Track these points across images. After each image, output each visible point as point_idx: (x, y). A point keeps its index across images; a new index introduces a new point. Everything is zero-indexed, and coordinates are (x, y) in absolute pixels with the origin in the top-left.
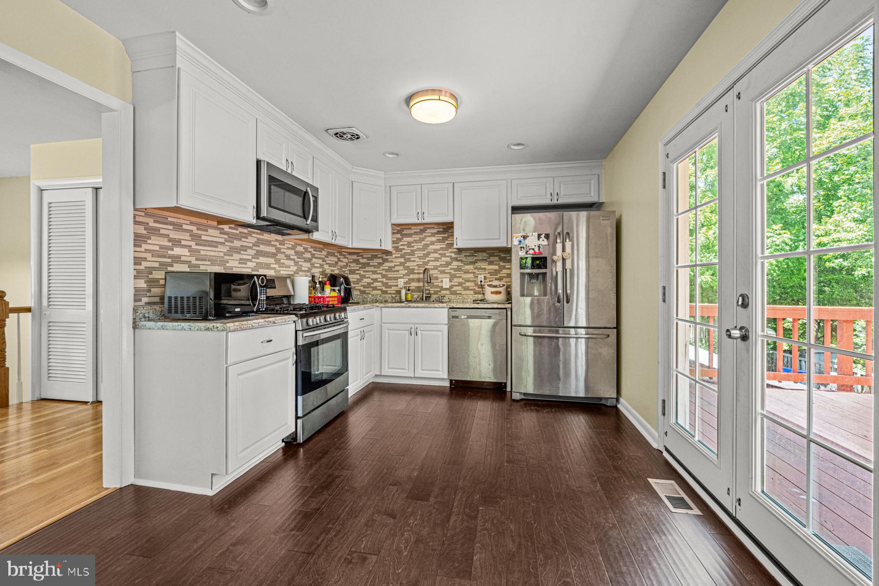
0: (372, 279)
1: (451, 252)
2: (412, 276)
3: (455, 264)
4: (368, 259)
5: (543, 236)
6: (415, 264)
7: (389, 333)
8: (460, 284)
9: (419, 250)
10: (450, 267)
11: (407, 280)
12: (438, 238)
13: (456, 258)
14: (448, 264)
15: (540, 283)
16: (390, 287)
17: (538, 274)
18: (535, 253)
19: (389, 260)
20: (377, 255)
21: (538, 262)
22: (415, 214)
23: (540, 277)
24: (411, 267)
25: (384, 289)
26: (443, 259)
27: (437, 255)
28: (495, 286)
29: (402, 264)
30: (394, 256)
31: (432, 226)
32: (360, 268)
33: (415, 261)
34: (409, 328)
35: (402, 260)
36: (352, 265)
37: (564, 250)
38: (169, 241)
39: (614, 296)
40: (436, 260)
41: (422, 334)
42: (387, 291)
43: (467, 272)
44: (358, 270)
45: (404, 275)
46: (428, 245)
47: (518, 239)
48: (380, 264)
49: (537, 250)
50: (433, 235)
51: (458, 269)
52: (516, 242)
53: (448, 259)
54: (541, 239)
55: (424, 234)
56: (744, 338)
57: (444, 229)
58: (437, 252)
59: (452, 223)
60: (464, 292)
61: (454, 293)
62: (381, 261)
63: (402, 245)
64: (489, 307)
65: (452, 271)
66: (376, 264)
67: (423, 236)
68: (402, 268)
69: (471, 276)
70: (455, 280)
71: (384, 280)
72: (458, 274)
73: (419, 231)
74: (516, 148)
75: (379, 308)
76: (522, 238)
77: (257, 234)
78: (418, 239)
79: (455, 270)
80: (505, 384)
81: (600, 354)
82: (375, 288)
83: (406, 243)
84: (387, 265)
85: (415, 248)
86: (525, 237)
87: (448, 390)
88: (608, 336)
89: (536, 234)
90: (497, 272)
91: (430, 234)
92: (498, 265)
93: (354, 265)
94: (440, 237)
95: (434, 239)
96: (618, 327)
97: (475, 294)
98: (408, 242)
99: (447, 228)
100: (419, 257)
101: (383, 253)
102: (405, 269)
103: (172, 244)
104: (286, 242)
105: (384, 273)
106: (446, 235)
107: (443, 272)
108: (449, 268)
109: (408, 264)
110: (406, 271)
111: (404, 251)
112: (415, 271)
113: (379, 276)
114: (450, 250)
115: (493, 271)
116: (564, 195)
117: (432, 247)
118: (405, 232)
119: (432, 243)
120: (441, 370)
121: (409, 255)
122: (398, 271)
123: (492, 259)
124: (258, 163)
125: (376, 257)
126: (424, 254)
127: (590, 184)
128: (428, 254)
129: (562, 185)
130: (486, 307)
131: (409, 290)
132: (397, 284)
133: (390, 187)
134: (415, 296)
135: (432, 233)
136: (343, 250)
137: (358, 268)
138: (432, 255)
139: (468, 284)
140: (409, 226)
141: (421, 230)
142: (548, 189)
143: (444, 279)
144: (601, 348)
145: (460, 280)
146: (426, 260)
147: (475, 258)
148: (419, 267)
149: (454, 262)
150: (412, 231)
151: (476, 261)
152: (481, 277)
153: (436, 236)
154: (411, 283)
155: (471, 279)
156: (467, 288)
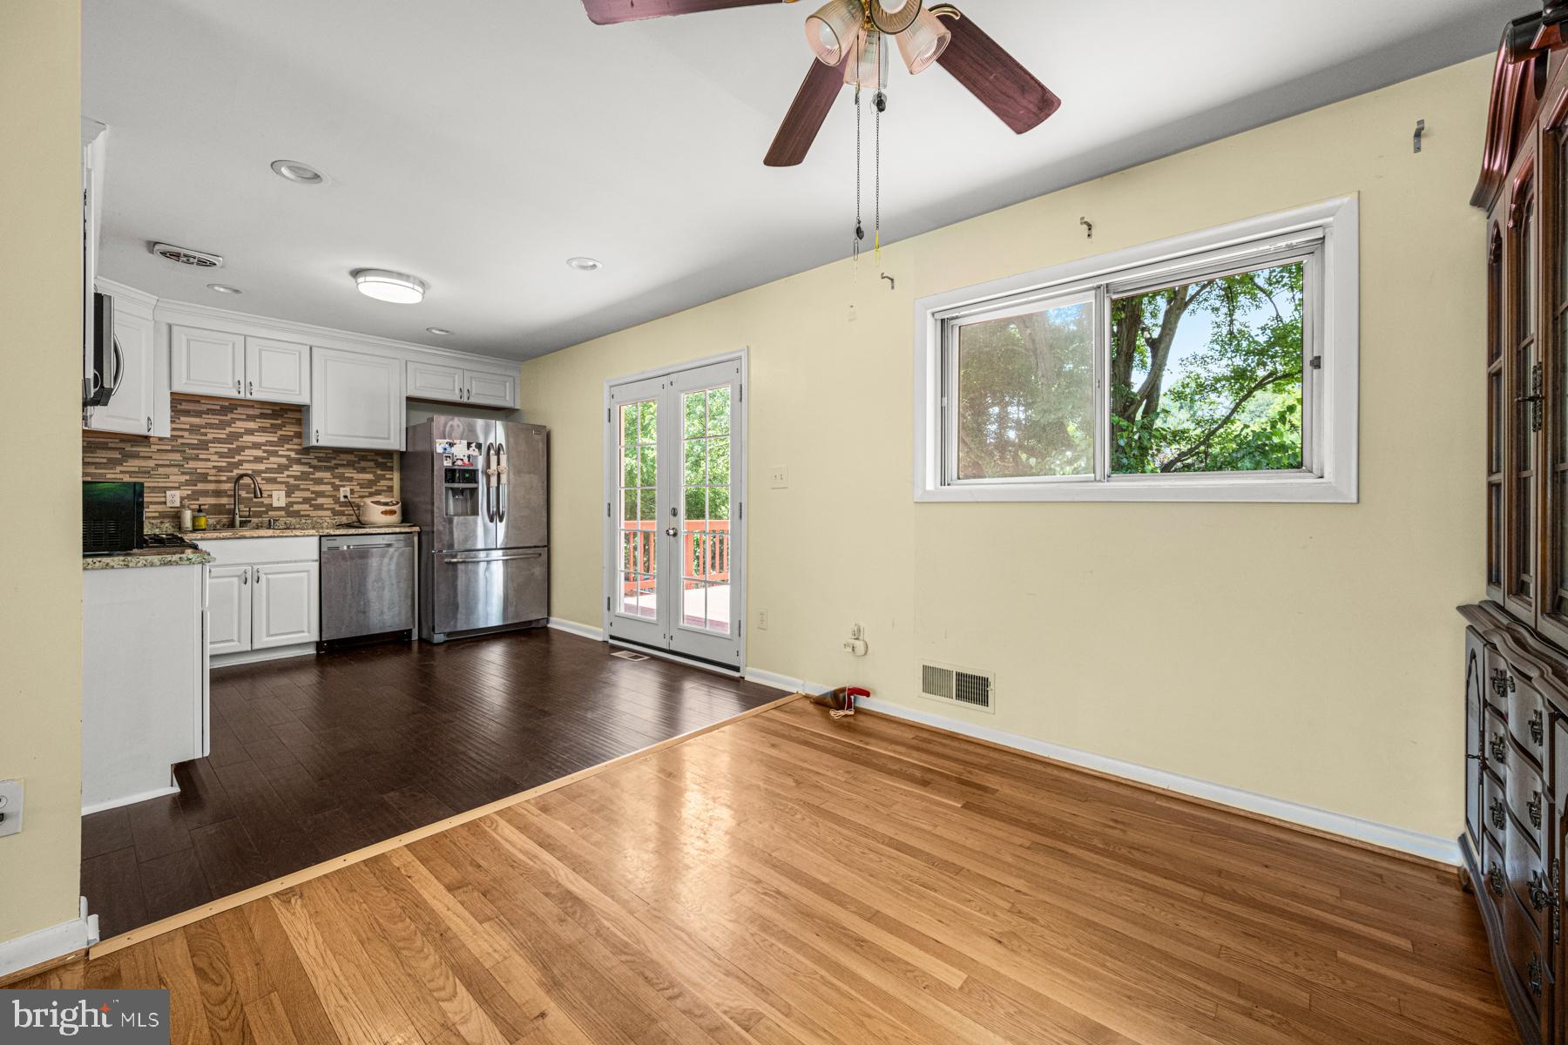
1: (288, 450)
2: (200, 486)
3: (297, 469)
5: (473, 445)
6: (210, 464)
8: (306, 501)
9: (218, 440)
10: (286, 473)
11: (190, 492)
12: (260, 425)
13: (300, 459)
14: (283, 468)
15: (466, 500)
18: (463, 464)
19: (142, 454)
21: (467, 475)
23: (468, 493)
24: (199, 471)
26: (272, 459)
27: (259, 453)
28: (386, 504)
29: (175, 464)
31: (247, 404)
33: (209, 460)
34: (241, 572)
37: (498, 464)
39: (545, 514)
40: (258, 460)
41: (268, 580)
43: (319, 481)
45: (182, 484)
46: (239, 435)
47: (442, 446)
49: (466, 460)
50: (251, 418)
51: (304, 476)
52: (439, 450)
53: (284, 461)
54: (471, 449)
55: (231, 416)
56: (675, 535)
58: (260, 448)
59: (307, 407)
60: (313, 513)
61: (297, 514)
63: (175, 429)
64: (388, 532)
65: (291, 481)
67: (228, 417)
68: (175, 470)
69: (328, 488)
70: (298, 494)
72: (303, 484)
73: (218, 408)
74: (437, 332)
76: (447, 446)
78: (216, 422)
79: (296, 478)
80: (410, 631)
81: (533, 574)
83: (186, 427)
84: (135, 463)
85: (210, 437)
86: (451, 445)
87: (314, 658)
88: (540, 554)
89: (465, 442)
90: (371, 483)
91: (244, 417)
92: (374, 473)
94: (267, 423)
95: (252, 425)
96: (548, 546)
97: (334, 515)
98: (191, 425)
99: (291, 416)
100: (221, 455)
101: (122, 441)
102: (184, 474)
106: (279, 422)
107: (273, 481)
108: (285, 476)
110: (187, 477)
111: (180, 441)
112: (209, 478)
114: (287, 446)
115: (366, 482)
116: (476, 394)
117: (247, 438)
119: (250, 432)
120: (306, 630)
121: (193, 449)
122: (167, 476)
123: (363, 464)
125: (105, 447)
126: (230, 449)
127: (505, 386)
128: (241, 449)
129: (474, 382)
130: (383, 532)
131: (200, 511)
132: (163, 499)
133: (170, 327)
134: (215, 521)
135: (248, 416)
138: (247, 452)
139: (320, 501)
140: (195, 399)
141: (221, 408)
142: (456, 384)
143: (275, 494)
144: (534, 568)
145: (307, 494)
146: (236, 460)
147: (334, 462)
148: (219, 471)
149: (294, 466)
150: (204, 408)
151: (337, 466)
152: (344, 491)
153: (258, 420)
154: (200, 499)
155: (327, 493)
156: (320, 507)
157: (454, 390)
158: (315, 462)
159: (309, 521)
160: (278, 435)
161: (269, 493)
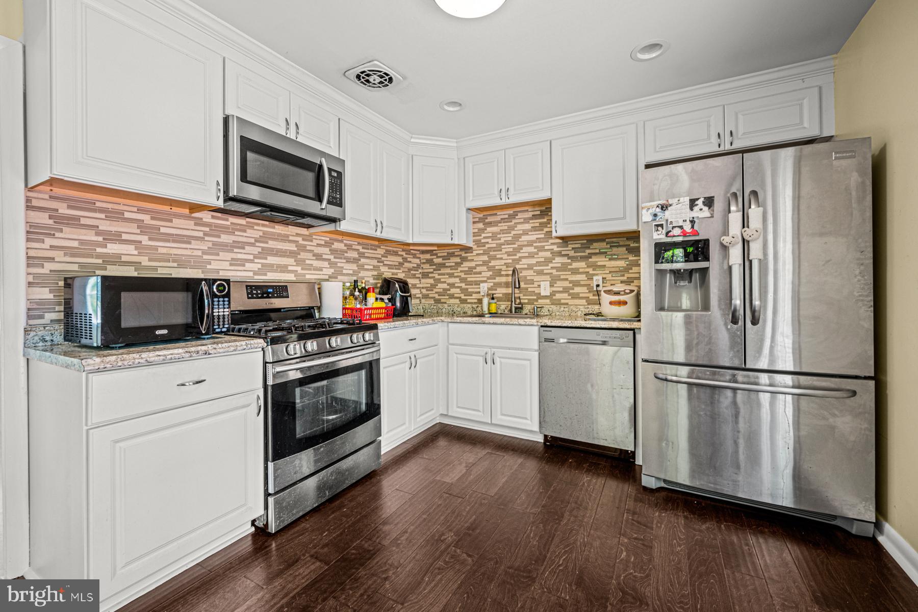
0: (448, 284)
1: (552, 244)
2: (498, 280)
3: (559, 260)
4: (444, 258)
5: (700, 202)
6: (503, 262)
7: (457, 358)
8: (565, 290)
9: (508, 243)
10: (551, 265)
11: (492, 284)
12: (532, 225)
13: (560, 252)
14: (548, 261)
15: (696, 287)
16: (470, 294)
17: (691, 272)
18: (684, 234)
19: (469, 258)
20: (453, 253)
22: (496, 192)
23: (696, 277)
24: (497, 268)
25: (463, 297)
26: (541, 254)
27: (531, 249)
28: (617, 293)
29: (485, 263)
30: (475, 253)
31: (526, 208)
32: (434, 270)
33: (501, 259)
34: (483, 354)
35: (485, 258)
36: (424, 266)
37: (745, 223)
38: (97, 234)
40: (531, 256)
41: (501, 363)
42: (466, 300)
43: (575, 272)
44: (432, 273)
45: (488, 278)
46: (519, 236)
47: (650, 211)
48: (458, 264)
49: (688, 228)
50: (526, 221)
51: (564, 267)
52: (646, 217)
53: (548, 254)
54: (696, 209)
55: (514, 221)
57: (541, 211)
58: (532, 245)
59: (549, 201)
60: (571, 302)
61: (558, 303)
62: (458, 260)
63: (485, 238)
64: (603, 326)
65: (554, 272)
66: (453, 264)
67: (513, 223)
68: (485, 268)
69: (581, 277)
70: (559, 284)
71: (463, 285)
72: (563, 275)
73: (507, 216)
75: (446, 324)
76: (658, 210)
77: (263, 225)
78: (506, 228)
79: (558, 269)
80: (634, 453)
82: (452, 296)
83: (490, 235)
84: (466, 265)
85: (502, 241)
86: (664, 208)
87: (541, 448)
88: (854, 393)
89: (686, 200)
91: (522, 220)
93: (427, 266)
94: (537, 222)
95: (527, 226)
96: (879, 379)
97: (588, 304)
98: (493, 233)
99: (544, 207)
100: (509, 254)
101: (461, 250)
102: (489, 270)
103: (104, 239)
104: (314, 237)
105: (463, 275)
106: (545, 220)
107: (540, 273)
108: (549, 267)
109: (493, 263)
110: (491, 273)
111: (487, 246)
112: (503, 273)
113: (457, 280)
114: (551, 241)
117: (524, 238)
118: (490, 219)
119: (525, 233)
120: (529, 418)
121: (494, 251)
122: (480, 273)
124: (226, 120)
125: (452, 255)
126: (514, 249)
127: (803, 105)
128: (521, 247)
129: (740, 116)
130: (598, 326)
131: (493, 298)
132: (478, 290)
133: (464, 158)
134: (503, 307)
135: (525, 219)
136: (411, 248)
137: (432, 270)
138: (525, 249)
139: (577, 290)
140: (493, 210)
141: (510, 215)
142: (713, 129)
143: (542, 284)
144: (834, 415)
145: (566, 284)
146: (517, 257)
147: (588, 251)
148: (507, 267)
149: (556, 258)
150: (498, 218)
151: (590, 255)
152: (598, 279)
153: (531, 221)
154: (498, 289)
155: (582, 283)
156: (575, 296)
157: (709, 137)
158: (572, 253)
159: (566, 309)
160: (544, 232)
161: (538, 283)
